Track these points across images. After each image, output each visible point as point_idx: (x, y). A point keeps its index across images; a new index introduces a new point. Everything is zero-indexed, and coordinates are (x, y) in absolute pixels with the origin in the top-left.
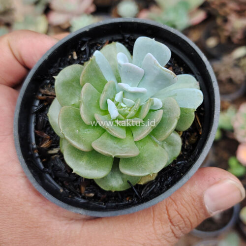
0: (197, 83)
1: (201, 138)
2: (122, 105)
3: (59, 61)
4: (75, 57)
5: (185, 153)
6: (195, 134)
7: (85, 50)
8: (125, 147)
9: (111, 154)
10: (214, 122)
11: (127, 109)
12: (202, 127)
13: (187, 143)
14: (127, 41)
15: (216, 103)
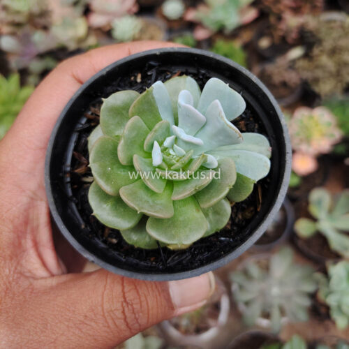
0: (270, 149)
1: (257, 216)
2: (171, 152)
3: (118, 80)
4: (139, 80)
5: (235, 228)
6: (252, 209)
7: (151, 75)
8: (157, 204)
9: (137, 208)
10: (276, 203)
11: (175, 159)
12: (263, 204)
13: (240, 216)
14: (201, 77)
15: (284, 180)
